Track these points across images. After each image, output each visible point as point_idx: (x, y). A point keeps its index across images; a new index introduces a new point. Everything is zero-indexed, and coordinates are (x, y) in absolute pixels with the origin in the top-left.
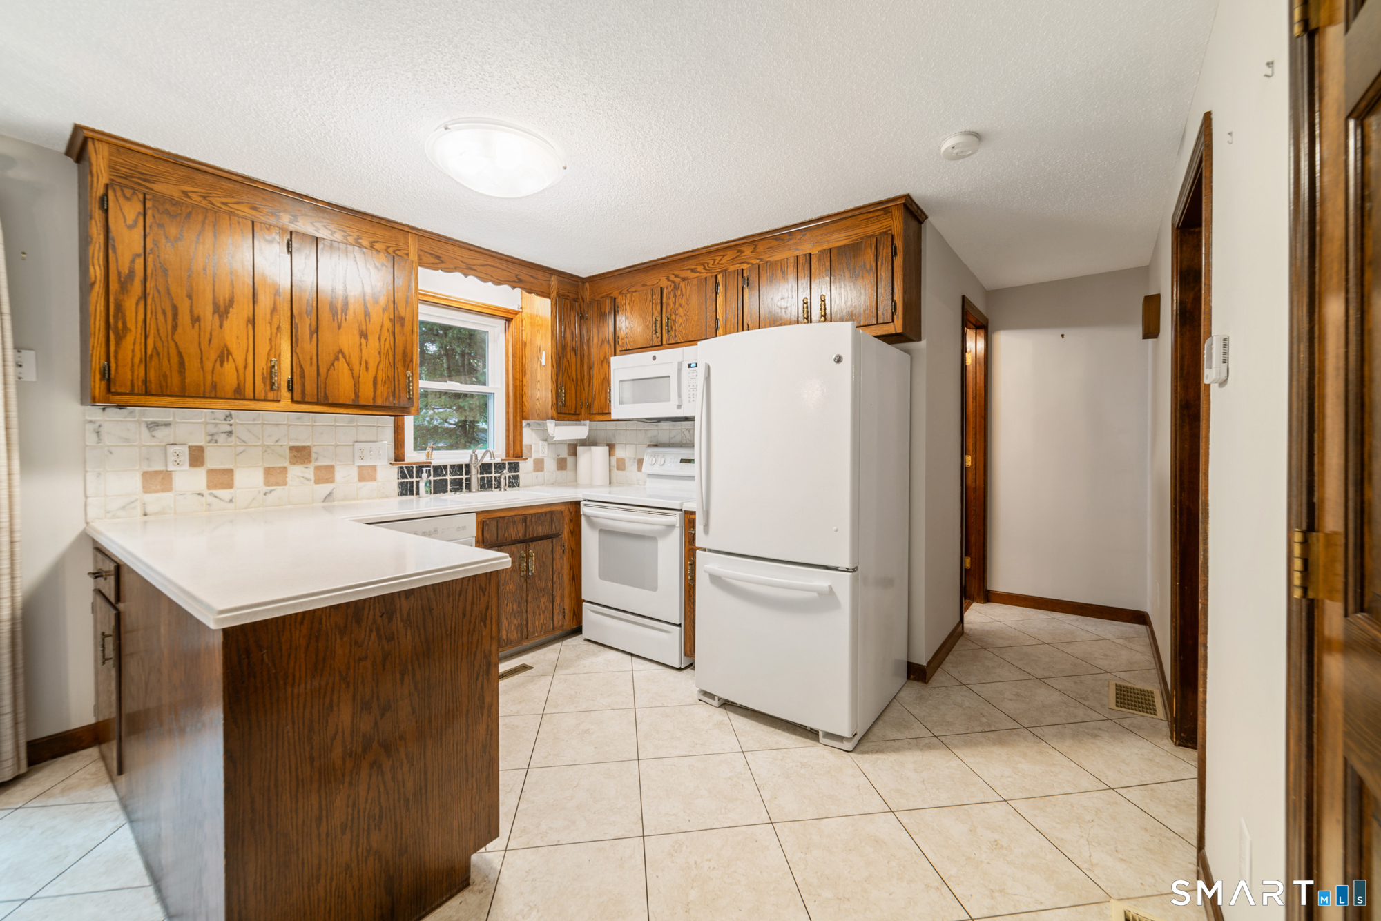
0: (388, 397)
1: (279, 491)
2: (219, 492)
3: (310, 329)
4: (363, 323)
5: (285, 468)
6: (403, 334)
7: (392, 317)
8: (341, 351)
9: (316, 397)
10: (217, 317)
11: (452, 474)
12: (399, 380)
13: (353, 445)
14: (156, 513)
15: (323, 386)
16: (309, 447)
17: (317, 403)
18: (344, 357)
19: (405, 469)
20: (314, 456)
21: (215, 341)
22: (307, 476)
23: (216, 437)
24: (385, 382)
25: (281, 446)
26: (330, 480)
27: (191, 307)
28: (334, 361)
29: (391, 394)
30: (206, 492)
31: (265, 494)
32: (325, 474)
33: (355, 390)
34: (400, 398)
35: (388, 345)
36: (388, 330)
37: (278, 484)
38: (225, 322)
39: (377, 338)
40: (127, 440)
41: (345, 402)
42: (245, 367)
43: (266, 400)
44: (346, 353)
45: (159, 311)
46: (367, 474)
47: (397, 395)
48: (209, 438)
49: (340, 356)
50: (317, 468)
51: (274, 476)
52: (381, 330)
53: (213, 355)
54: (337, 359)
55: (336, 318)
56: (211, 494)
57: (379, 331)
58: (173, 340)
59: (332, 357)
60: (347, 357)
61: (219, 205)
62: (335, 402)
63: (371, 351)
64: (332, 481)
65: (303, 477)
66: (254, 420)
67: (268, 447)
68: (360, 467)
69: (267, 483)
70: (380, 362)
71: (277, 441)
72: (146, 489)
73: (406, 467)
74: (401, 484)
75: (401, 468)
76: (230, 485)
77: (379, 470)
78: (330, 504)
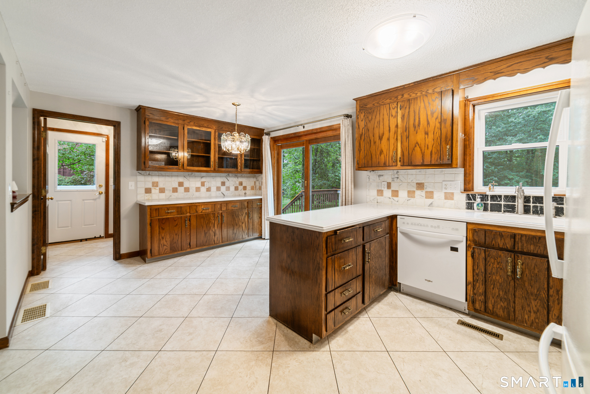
0: (437, 159)
1: (412, 200)
2: (395, 198)
3: (406, 137)
4: (427, 128)
5: (414, 191)
6: (446, 128)
7: (440, 121)
8: (417, 143)
9: (408, 163)
10: (380, 140)
11: (505, 201)
12: (443, 151)
13: (442, 183)
14: (380, 202)
15: (410, 158)
16: (423, 183)
17: (409, 165)
18: (418, 145)
19: (470, 195)
20: (425, 187)
21: (379, 148)
22: (422, 195)
23: (394, 179)
24: (436, 153)
25: (413, 182)
26: (432, 197)
27: (374, 139)
28: (414, 148)
29: (439, 158)
30: (391, 198)
31: (408, 200)
32: (430, 195)
33: (422, 158)
34: (443, 159)
35: (438, 135)
36: (438, 128)
37: (412, 197)
38: (382, 141)
39: (433, 133)
40: (374, 180)
41: (418, 164)
42: (387, 155)
43: (392, 166)
44: (419, 143)
45: (367, 142)
46: (449, 196)
47: (442, 159)
48: (392, 180)
49: (417, 145)
50: (426, 192)
51: (411, 194)
52: (434, 129)
53: (378, 153)
54: (416, 146)
55: (415, 129)
56: (392, 198)
57: (433, 130)
58: (370, 150)
59: (414, 146)
60: (420, 145)
61: (381, 104)
62: (415, 164)
63: (430, 140)
64: (433, 198)
65: (421, 195)
66: (405, 173)
67: (409, 183)
68: (445, 193)
69: (408, 197)
70: (434, 144)
71: (412, 181)
72: (378, 195)
73: (471, 195)
74: (468, 203)
75: (468, 195)
76: (397, 196)
77: (455, 195)
78: (431, 208)
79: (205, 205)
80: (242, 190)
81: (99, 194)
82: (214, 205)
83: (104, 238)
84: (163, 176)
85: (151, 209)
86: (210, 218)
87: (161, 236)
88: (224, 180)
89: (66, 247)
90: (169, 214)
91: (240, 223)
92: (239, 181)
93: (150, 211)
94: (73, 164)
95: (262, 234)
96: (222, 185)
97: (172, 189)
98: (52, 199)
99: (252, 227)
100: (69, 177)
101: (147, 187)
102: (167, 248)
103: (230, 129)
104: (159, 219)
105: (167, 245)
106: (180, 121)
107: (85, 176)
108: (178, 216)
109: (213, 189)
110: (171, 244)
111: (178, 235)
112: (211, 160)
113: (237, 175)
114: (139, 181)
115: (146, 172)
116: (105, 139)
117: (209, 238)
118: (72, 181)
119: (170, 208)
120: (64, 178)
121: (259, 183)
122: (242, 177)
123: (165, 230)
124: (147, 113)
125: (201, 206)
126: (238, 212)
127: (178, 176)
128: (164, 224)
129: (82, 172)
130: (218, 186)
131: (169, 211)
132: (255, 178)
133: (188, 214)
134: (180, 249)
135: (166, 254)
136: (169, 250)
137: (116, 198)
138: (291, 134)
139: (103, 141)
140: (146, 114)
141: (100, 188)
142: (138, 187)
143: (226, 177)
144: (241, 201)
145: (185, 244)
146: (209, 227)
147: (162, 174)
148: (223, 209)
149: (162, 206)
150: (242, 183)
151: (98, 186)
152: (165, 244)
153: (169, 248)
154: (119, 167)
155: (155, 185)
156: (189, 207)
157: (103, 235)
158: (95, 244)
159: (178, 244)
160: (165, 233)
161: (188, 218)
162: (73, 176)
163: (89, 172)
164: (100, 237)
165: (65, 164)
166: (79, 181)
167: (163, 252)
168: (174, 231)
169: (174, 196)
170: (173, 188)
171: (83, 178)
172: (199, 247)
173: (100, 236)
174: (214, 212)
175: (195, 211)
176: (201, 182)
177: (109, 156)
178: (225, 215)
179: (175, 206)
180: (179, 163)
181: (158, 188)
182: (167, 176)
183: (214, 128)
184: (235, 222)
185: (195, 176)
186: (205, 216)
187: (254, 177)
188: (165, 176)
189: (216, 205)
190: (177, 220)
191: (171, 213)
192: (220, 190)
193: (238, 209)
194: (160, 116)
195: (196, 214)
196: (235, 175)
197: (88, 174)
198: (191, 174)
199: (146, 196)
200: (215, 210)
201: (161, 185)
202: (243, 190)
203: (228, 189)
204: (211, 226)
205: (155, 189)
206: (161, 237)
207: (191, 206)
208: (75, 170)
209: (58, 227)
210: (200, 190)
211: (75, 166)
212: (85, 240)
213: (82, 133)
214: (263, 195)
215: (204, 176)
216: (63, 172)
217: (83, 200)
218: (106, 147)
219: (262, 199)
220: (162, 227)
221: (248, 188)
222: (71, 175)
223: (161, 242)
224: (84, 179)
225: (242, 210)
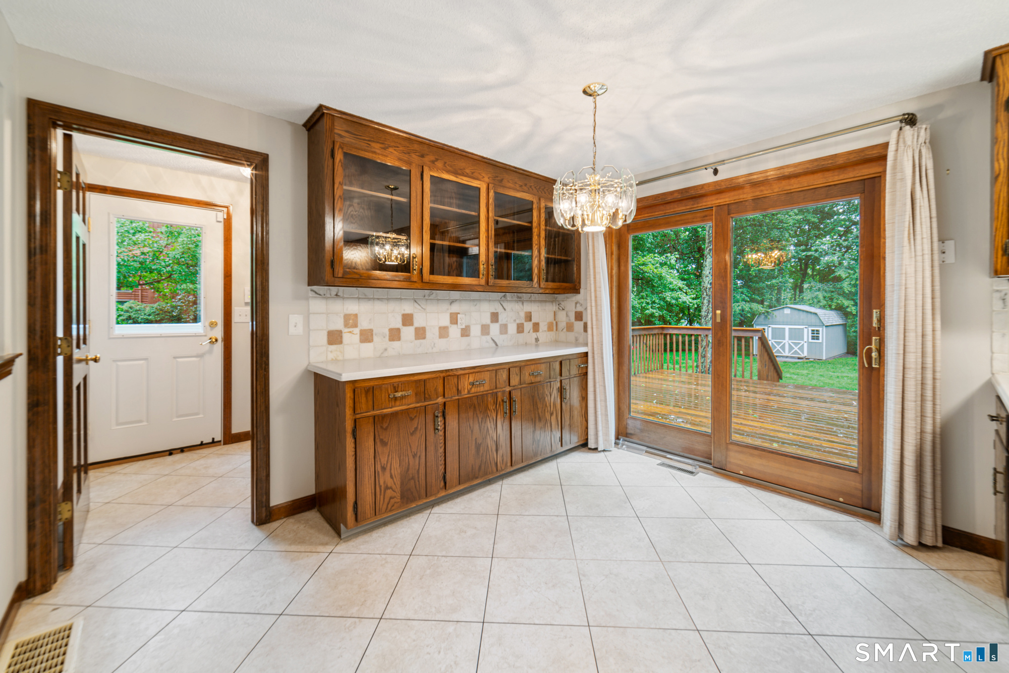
79: (476, 373)
80: (532, 331)
81: (210, 342)
82: (495, 371)
83: (221, 445)
84: (369, 299)
85: (354, 391)
86: (487, 405)
87: (379, 463)
88: (496, 309)
89: (135, 474)
90: (398, 403)
91: (546, 413)
92: (525, 311)
93: (352, 397)
94: (159, 282)
95: (589, 438)
96: (492, 322)
97: (388, 333)
98: (96, 360)
99: (568, 423)
100: (151, 305)
101: (333, 327)
102: (395, 494)
103: (517, 185)
104: (374, 417)
105: (394, 487)
106: (414, 156)
107: (179, 303)
108: (418, 405)
109: (476, 330)
110: (402, 484)
111: (420, 457)
112: (481, 260)
113: (521, 298)
114: (314, 313)
115: (329, 289)
116: (221, 216)
117: (486, 458)
118: (157, 312)
119: (400, 385)
120: (143, 307)
121: (567, 315)
122: (531, 301)
123: (389, 446)
124: (339, 129)
125: (467, 375)
126: (543, 389)
127: (401, 299)
128: (386, 429)
129: (174, 295)
130: (484, 323)
131: (399, 394)
132: (554, 304)
133: (440, 400)
134: (423, 492)
135: (391, 511)
136: (399, 500)
137: (258, 358)
138: (672, 193)
139: (218, 220)
140: (336, 131)
141: (211, 330)
142: (311, 328)
143: (499, 301)
144: (548, 360)
145: (434, 481)
146: (486, 428)
147: (365, 295)
148: (513, 382)
149: (381, 382)
150: (531, 316)
151: (207, 324)
152: (389, 485)
153: (398, 495)
154: (264, 274)
155: (351, 321)
156: (441, 381)
157: (219, 437)
158: (202, 461)
159: (418, 481)
160: (388, 456)
161: (441, 408)
162: (157, 304)
163: (185, 296)
164: (214, 443)
165: (145, 282)
166: (169, 313)
167: (385, 506)
168: (410, 446)
169: (393, 349)
170: (391, 330)
171: (176, 307)
172: (465, 482)
173: (213, 439)
174: (495, 391)
175: (455, 389)
176: (451, 314)
177: (231, 254)
178: (516, 395)
179: (412, 378)
180: (413, 265)
181: (357, 331)
182: (378, 299)
183: (486, 179)
184: (537, 412)
185: (438, 300)
186: (476, 403)
187: (552, 302)
188: (374, 299)
189: (499, 373)
190: (415, 416)
191: (402, 397)
192: (488, 334)
193: (542, 380)
194: (369, 141)
195: (457, 398)
196: (518, 297)
197: (184, 300)
198: (429, 295)
199: (331, 352)
200: (498, 386)
201: (364, 324)
202: (534, 332)
203: (504, 329)
204: (489, 428)
205: (350, 332)
206: (379, 468)
207: (446, 376)
208: (161, 292)
209: (118, 424)
210: (448, 333)
211: (161, 285)
212: (179, 450)
213: (172, 199)
214: (590, 344)
215: (456, 300)
216: (142, 297)
217: (175, 358)
218: (224, 234)
219: (587, 353)
220: (381, 437)
221: (543, 327)
222: (155, 302)
223: (379, 481)
224: (177, 309)
225: (550, 382)
